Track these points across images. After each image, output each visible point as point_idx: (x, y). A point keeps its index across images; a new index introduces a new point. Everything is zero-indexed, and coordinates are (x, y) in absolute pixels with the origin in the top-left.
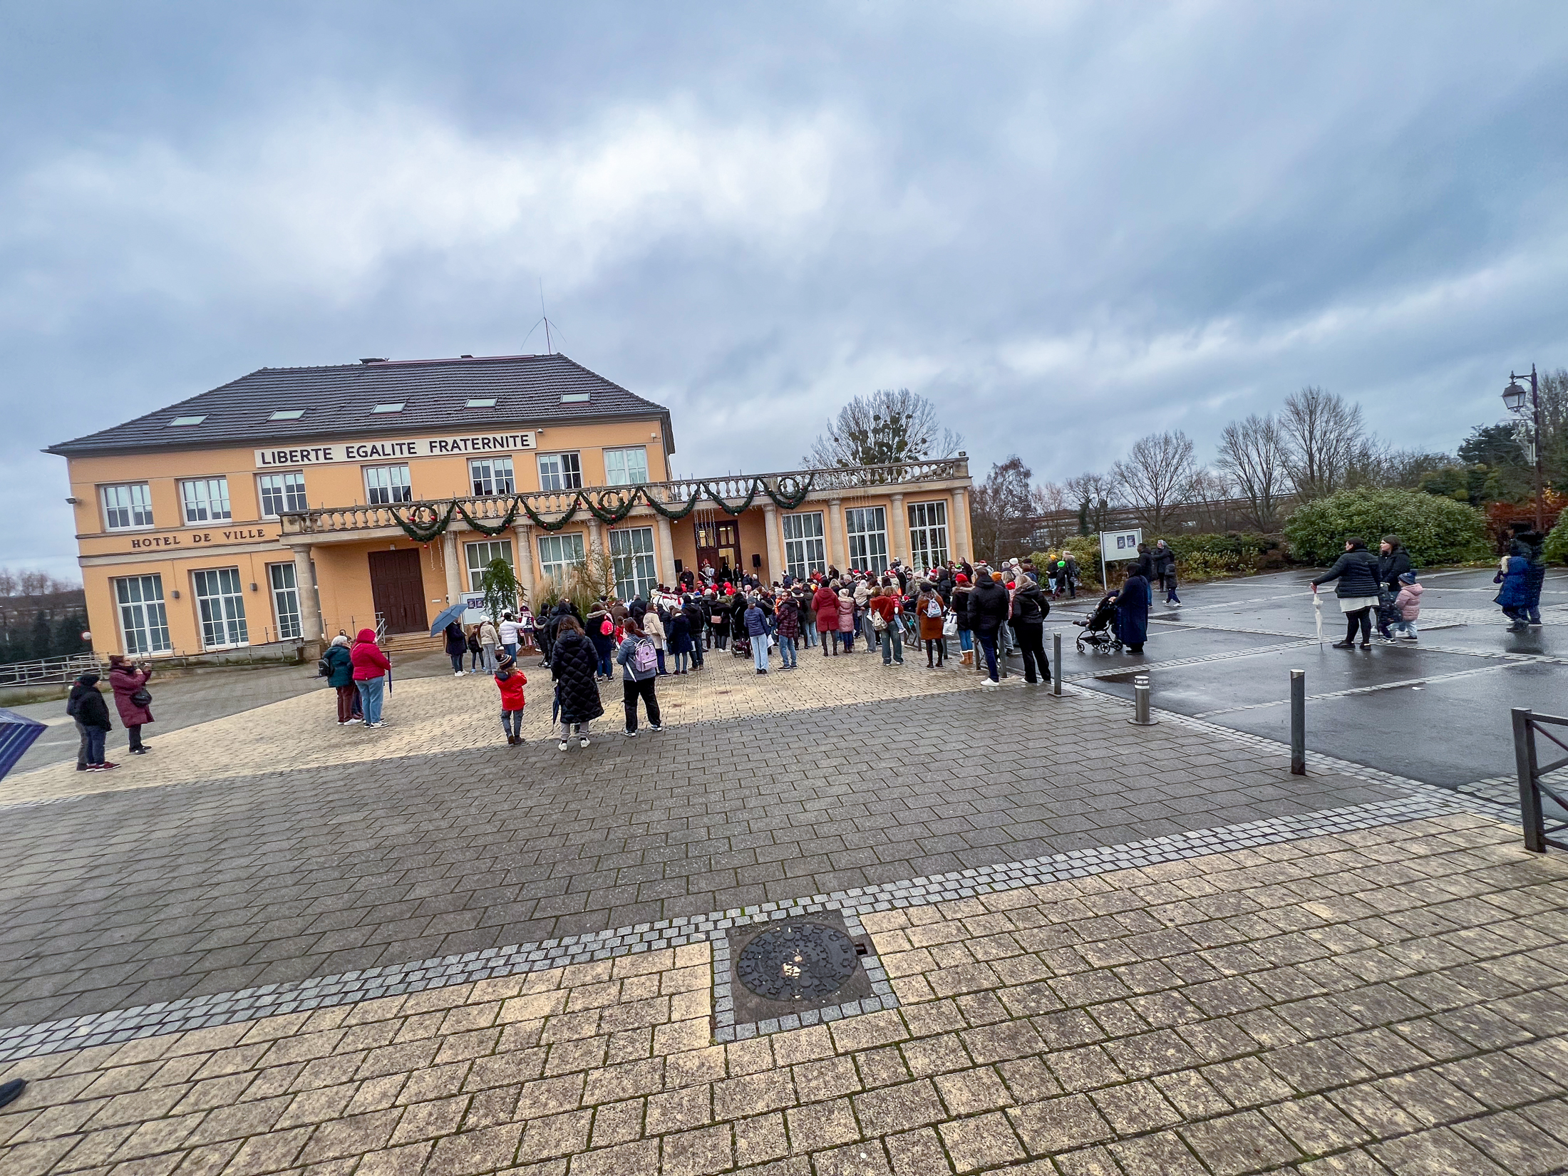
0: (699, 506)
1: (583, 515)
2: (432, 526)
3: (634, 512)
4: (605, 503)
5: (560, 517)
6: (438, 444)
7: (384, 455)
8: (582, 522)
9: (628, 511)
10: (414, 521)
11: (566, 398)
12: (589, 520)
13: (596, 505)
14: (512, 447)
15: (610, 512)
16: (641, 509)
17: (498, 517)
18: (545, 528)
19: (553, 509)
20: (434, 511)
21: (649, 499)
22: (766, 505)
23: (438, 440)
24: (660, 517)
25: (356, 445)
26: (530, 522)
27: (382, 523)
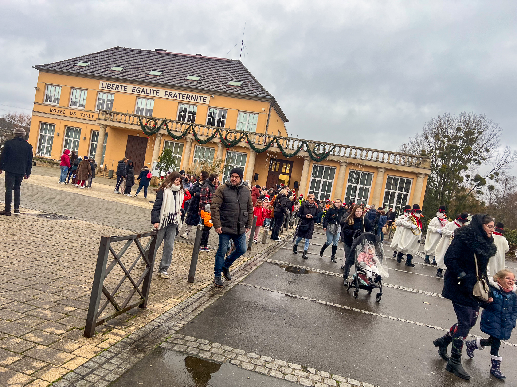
0: (272, 149)
1: (216, 140)
2: (153, 129)
3: (240, 144)
4: (228, 137)
5: (206, 138)
6: (168, 93)
7: (146, 93)
8: (215, 143)
9: (237, 143)
10: (146, 125)
11: (231, 83)
12: (219, 143)
13: (224, 137)
14: (198, 101)
15: (228, 141)
16: (243, 144)
17: (181, 131)
18: (198, 142)
19: (205, 134)
20: (155, 123)
21: (248, 140)
22: (304, 157)
23: (169, 91)
24: (251, 150)
25: (137, 87)
26: (193, 138)
27: (135, 123)
